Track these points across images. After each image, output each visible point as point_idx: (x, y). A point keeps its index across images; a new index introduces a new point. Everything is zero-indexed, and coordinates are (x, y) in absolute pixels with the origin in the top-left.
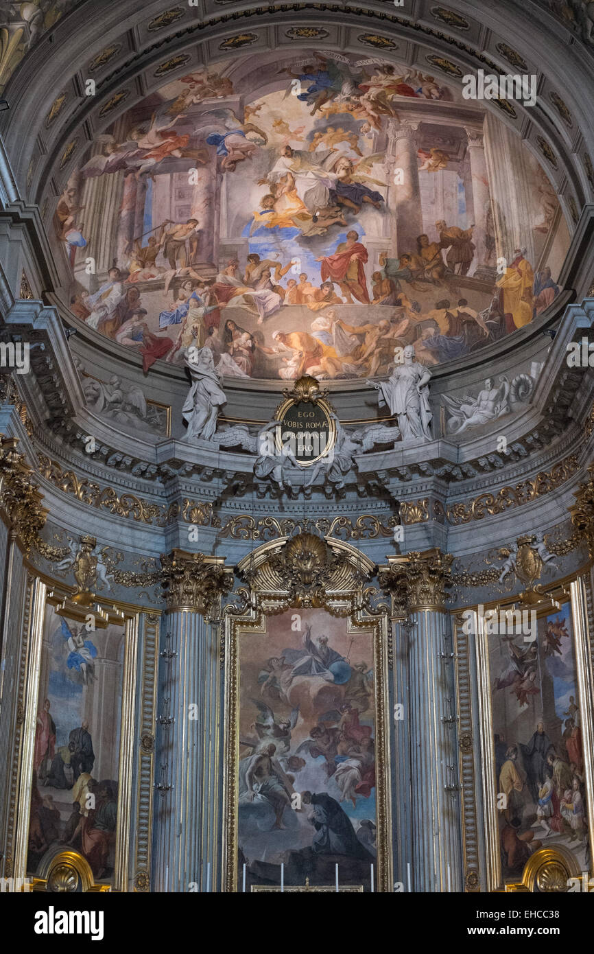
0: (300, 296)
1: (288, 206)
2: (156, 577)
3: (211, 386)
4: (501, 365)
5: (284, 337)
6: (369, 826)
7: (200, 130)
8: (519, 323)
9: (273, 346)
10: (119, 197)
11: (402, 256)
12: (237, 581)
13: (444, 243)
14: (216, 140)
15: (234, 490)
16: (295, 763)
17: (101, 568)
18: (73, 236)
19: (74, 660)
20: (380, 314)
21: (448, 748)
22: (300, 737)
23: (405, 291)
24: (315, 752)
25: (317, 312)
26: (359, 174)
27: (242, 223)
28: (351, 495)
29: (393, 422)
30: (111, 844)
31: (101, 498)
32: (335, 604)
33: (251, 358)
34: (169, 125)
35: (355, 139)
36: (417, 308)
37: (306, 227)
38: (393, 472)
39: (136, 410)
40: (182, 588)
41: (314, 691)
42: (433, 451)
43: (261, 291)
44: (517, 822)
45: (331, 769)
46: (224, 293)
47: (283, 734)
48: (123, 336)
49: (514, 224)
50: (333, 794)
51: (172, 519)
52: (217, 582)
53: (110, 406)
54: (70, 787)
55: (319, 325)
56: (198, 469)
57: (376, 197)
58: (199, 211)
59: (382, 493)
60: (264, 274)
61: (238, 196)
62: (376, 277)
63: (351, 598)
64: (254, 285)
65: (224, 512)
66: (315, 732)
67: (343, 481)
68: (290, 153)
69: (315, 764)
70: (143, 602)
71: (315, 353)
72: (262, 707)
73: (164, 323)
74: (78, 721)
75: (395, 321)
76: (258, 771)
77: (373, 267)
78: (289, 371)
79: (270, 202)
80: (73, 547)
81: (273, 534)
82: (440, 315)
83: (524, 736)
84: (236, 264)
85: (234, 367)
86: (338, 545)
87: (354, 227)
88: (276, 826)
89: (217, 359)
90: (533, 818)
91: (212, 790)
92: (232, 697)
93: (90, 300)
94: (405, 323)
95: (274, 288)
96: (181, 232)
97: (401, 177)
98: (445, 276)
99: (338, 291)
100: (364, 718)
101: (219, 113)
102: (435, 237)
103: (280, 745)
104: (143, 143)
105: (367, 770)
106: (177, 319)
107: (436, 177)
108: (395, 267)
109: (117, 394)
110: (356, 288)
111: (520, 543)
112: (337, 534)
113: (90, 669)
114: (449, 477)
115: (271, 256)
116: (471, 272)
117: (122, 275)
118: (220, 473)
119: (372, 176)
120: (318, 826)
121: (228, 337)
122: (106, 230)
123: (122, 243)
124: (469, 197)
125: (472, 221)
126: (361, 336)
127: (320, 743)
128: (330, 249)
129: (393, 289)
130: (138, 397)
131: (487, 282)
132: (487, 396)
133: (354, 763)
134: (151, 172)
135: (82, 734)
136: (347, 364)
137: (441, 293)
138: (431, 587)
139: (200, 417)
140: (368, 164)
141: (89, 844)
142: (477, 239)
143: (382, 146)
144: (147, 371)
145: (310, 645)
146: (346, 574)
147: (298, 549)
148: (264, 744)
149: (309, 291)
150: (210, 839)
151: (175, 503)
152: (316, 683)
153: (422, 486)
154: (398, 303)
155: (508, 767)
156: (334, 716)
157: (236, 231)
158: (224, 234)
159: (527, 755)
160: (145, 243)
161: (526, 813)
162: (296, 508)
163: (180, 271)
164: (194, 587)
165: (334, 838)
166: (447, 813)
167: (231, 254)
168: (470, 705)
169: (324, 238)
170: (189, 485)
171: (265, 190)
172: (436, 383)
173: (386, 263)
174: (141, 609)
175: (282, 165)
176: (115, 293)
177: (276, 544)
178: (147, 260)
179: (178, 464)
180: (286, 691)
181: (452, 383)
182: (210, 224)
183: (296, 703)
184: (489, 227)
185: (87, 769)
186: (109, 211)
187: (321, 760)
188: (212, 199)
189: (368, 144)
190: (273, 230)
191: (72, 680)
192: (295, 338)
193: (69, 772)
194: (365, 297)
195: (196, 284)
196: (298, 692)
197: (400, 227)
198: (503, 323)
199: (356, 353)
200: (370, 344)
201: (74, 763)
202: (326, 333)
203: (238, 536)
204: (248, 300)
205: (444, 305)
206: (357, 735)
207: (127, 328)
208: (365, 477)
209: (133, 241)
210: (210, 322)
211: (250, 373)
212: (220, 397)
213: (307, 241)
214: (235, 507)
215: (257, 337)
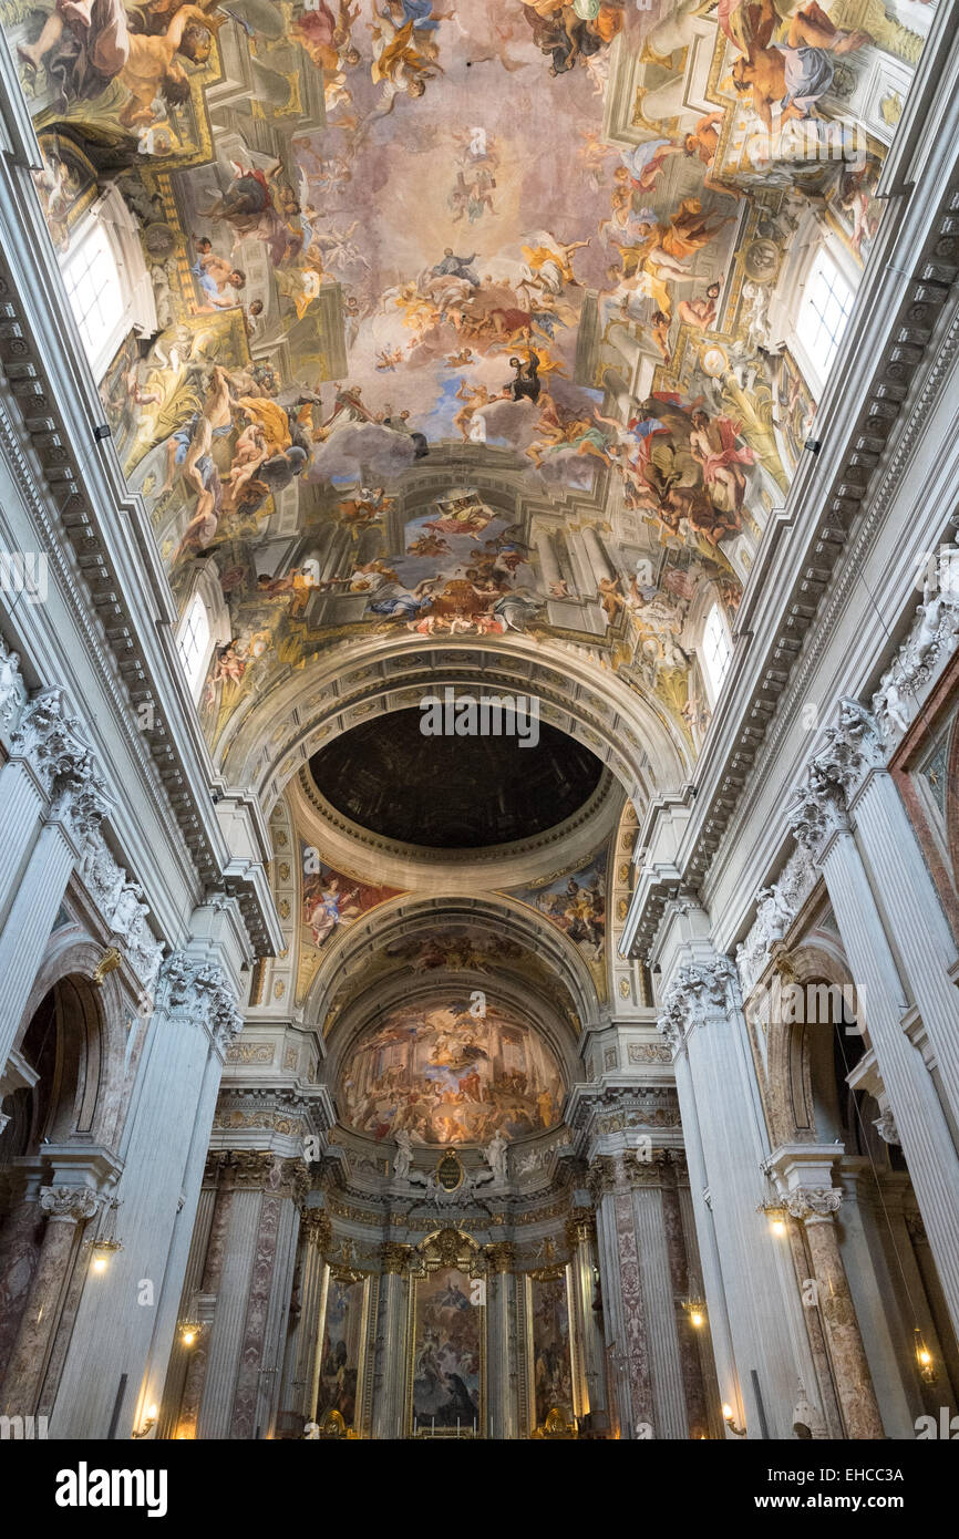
0: (449, 1098)
1: (444, 1056)
2: (378, 1254)
3: (407, 1152)
4: (539, 1143)
5: (441, 1120)
6: (475, 1391)
7: (406, 1027)
8: (547, 1123)
9: (437, 1125)
10: (369, 1060)
11: (496, 1081)
12: (416, 1254)
13: (514, 1077)
14: (413, 1031)
15: (416, 1206)
16: (441, 1356)
17: (354, 1252)
18: (348, 1083)
19: (341, 1303)
20: (486, 1109)
21: (513, 1350)
22: (444, 1341)
23: (497, 1098)
24: (451, 1350)
25: (456, 1107)
26: (476, 1043)
27: (424, 1064)
28: (470, 1207)
29: (490, 1169)
30: (353, 1405)
31: (355, 1215)
32: (461, 1266)
33: (426, 1132)
34: (392, 1027)
35: (474, 1029)
36: (502, 1107)
37: (452, 1066)
38: (489, 1199)
39: (372, 1164)
40: (390, 1261)
41: (451, 1315)
42: (506, 1190)
43: (431, 1096)
44: (544, 1391)
45: (458, 1359)
46: (413, 1099)
47: (436, 1339)
48: (368, 1128)
49: (543, 1074)
50: (459, 1374)
51: (387, 1223)
52: (407, 1256)
53: (361, 1164)
54: (335, 1374)
55: (458, 1113)
56: (400, 1198)
57: (484, 1054)
58: (404, 1061)
59: (484, 1207)
60: (433, 1088)
61: (421, 1053)
62: (484, 1090)
63: (470, 1263)
64: (428, 1093)
65: (411, 1216)
66: (451, 1338)
67: (467, 1201)
68: (445, 1033)
69: (450, 1356)
70: (372, 1268)
71: (455, 1128)
72: (426, 1324)
73: (386, 1116)
74: (341, 1337)
75: (492, 1113)
76: (423, 1361)
77: (482, 1085)
78: (443, 1138)
79: (436, 1055)
80: (342, 1243)
81: (435, 1228)
82: (512, 1112)
83: (547, 1345)
84: (420, 1084)
85: (417, 1137)
86: (464, 1235)
87: (475, 1066)
88: (431, 1392)
89: (410, 1133)
90: (551, 1390)
91: (401, 1373)
92: (412, 1319)
93: (354, 1111)
94: (497, 1114)
95: (438, 1095)
96: (395, 1071)
97: (495, 1046)
98: (514, 1092)
99: (466, 1096)
100: (474, 1331)
101: (414, 1020)
102: (510, 1074)
103: (434, 1346)
104: (380, 1036)
105: (476, 1359)
106: (392, 1114)
107: (510, 1048)
108: (492, 1086)
109: (364, 1158)
110: (474, 1095)
111: (546, 1239)
112: (464, 1227)
113: (347, 1308)
114: (515, 1202)
115: (436, 1079)
116: (526, 1092)
117: (368, 1096)
118: (410, 1199)
119: (482, 1044)
120: (452, 1392)
121: (416, 1120)
122: (362, 1077)
123: (369, 1080)
124: (524, 1059)
125: (526, 1069)
126: (477, 1120)
127: (454, 1345)
128: (463, 1076)
129: (492, 1097)
130: (373, 1158)
131: (532, 1099)
132: (533, 1158)
133: (470, 1356)
134: (383, 1047)
135: (342, 1344)
136: (470, 1135)
137: (513, 1101)
138: (506, 1261)
139: (402, 1169)
140: (480, 1039)
141: (343, 1405)
142: (529, 1077)
143: (486, 1032)
144: (377, 1143)
145: (450, 1289)
146: (467, 1250)
147: (445, 1236)
148: (427, 1346)
149: (453, 1096)
150: (399, 1401)
151: (389, 1214)
152: (453, 1310)
153: (502, 1206)
154: (493, 1104)
155: (540, 1360)
156: (460, 1329)
157: (421, 1069)
158: (415, 1069)
159: (549, 1354)
160: (379, 1079)
161: (548, 1387)
162: (444, 1214)
163: (394, 1089)
164: (396, 1260)
165: (459, 1399)
166: (512, 1386)
167: (418, 1079)
168: (523, 1325)
169: (460, 1070)
170: (396, 1206)
171: (434, 1049)
172: (510, 1149)
173: (489, 1084)
174: (371, 1273)
175: (442, 1039)
176: (365, 1104)
177: (435, 1234)
178: (380, 1086)
179: (391, 1196)
180: (438, 1315)
181: (518, 1149)
182: (408, 1066)
183: (443, 1322)
184: (533, 1074)
185: (344, 1364)
186: (364, 1067)
187: (454, 1354)
188: (410, 1055)
189: (480, 1031)
190: (437, 1067)
191: (339, 1315)
192: (446, 1120)
193: (335, 1365)
194: (479, 1100)
195: (402, 1095)
196: (444, 1315)
197: (495, 1067)
198: (539, 1122)
199: (474, 1129)
200: (481, 1125)
201: (338, 1361)
202: (460, 1118)
203: (417, 1230)
204: (426, 1101)
205: (514, 1107)
206: (471, 1340)
207: (369, 1122)
208: (476, 1200)
209: (374, 1078)
210: (407, 1113)
211: (425, 1140)
212: (411, 1158)
213: (453, 1072)
214: (417, 1213)
215: (429, 1120)
